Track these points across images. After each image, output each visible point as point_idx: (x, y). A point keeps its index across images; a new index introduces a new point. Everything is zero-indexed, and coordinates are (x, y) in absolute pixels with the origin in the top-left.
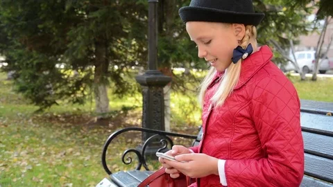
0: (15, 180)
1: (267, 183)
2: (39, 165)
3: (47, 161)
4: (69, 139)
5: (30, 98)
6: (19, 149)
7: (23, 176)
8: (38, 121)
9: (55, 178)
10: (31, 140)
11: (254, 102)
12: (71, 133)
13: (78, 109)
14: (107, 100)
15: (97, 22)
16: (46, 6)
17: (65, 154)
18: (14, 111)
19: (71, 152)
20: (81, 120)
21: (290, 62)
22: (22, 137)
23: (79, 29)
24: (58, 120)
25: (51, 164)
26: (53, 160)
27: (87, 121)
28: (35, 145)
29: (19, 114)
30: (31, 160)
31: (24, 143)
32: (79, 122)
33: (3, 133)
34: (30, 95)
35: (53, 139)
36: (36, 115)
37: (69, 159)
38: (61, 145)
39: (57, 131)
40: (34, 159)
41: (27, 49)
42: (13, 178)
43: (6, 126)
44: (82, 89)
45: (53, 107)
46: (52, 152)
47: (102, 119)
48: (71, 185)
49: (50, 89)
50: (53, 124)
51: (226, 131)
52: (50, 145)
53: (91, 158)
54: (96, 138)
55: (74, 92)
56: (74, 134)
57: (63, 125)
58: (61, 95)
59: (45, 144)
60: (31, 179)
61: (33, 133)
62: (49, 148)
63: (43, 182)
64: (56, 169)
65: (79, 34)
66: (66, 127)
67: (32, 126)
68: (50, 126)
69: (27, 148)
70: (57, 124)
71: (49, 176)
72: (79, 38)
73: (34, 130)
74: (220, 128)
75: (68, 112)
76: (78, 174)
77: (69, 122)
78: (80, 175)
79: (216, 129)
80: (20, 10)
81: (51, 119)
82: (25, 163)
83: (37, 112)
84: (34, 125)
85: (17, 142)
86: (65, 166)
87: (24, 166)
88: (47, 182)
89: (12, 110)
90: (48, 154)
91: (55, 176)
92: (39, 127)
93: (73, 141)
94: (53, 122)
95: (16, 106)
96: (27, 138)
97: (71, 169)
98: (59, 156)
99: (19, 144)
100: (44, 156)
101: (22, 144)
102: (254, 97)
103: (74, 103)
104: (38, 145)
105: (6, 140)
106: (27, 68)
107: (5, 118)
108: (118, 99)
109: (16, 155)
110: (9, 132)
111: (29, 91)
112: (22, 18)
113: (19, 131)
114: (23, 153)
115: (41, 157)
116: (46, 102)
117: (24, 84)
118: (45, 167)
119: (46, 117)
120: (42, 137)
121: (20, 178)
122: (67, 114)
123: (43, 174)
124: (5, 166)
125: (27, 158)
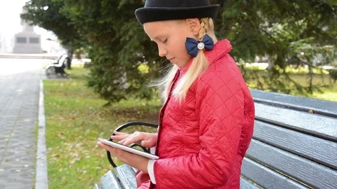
0: (61, 170)
2: (89, 157)
3: (97, 154)
5: (98, 92)
6: (77, 141)
7: (70, 166)
8: (106, 115)
9: (98, 170)
10: (91, 132)
13: (147, 105)
16: (106, 2)
18: (87, 105)
20: (147, 115)
22: (83, 130)
23: (131, 24)
24: (125, 114)
25: (100, 157)
26: (102, 153)
28: (91, 138)
29: (91, 108)
30: (83, 152)
31: (83, 135)
36: (105, 109)
40: (86, 151)
42: (59, 168)
43: (73, 119)
45: (122, 101)
49: (118, 84)
50: (118, 119)
58: (129, 90)
60: (76, 170)
61: (96, 127)
63: (86, 174)
65: (131, 29)
67: (98, 120)
68: (115, 121)
69: (84, 141)
70: (123, 119)
71: (93, 168)
72: (131, 33)
73: (98, 124)
75: (137, 107)
80: (83, 8)
81: (119, 113)
82: (76, 154)
83: (106, 105)
84: (100, 119)
85: (76, 135)
87: (75, 157)
88: (90, 173)
89: (86, 103)
91: (99, 168)
92: (105, 121)
94: (119, 116)
95: (91, 100)
96: (88, 131)
99: (78, 136)
100: (97, 148)
101: (80, 137)
102: (197, 91)
103: (142, 98)
104: (94, 138)
105: (68, 132)
107: (76, 111)
109: (71, 147)
110: (74, 124)
111: (96, 86)
112: (90, 16)
113: (83, 124)
114: (78, 145)
115: (94, 150)
116: (115, 97)
117: (93, 80)
118: (93, 159)
119: (115, 111)
120: (102, 131)
121: (66, 169)
122: (135, 109)
123: (88, 166)
124: (58, 156)
125: (80, 150)
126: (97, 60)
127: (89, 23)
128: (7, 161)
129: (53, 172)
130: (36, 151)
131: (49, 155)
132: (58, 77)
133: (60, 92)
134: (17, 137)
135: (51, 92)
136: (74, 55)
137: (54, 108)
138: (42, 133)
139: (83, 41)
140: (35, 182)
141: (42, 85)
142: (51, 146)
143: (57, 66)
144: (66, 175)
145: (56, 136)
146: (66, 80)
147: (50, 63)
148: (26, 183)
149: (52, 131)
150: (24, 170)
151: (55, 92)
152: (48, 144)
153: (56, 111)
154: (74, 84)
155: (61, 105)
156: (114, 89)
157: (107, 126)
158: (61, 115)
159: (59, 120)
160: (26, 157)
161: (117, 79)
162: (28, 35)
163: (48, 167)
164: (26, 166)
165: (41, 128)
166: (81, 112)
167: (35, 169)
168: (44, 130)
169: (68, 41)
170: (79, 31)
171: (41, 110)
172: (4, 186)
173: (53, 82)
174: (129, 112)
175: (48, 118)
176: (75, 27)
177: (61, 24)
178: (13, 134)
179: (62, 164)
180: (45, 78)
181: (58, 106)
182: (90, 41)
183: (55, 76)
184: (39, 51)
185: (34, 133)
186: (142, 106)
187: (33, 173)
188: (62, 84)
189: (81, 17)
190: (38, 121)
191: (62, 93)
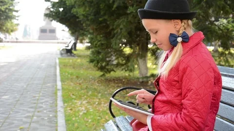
0: (74, 119)
2: (92, 110)
3: (97, 108)
5: (97, 66)
6: (83, 99)
7: (80, 117)
8: (101, 82)
9: (98, 120)
10: (92, 94)
13: (129, 75)
14: (147, 69)
15: (133, 15)
16: (103, 6)
20: (130, 82)
22: (87, 92)
23: (121, 20)
24: (114, 82)
25: (99, 110)
26: (101, 108)
28: (93, 97)
29: (91, 77)
30: (88, 107)
31: (87, 96)
34: (96, 65)
35: (106, 94)
36: (101, 78)
39: (111, 89)
40: (90, 106)
41: (95, 34)
42: (73, 117)
43: (80, 84)
44: (131, 61)
45: (112, 73)
46: (103, 103)
47: (142, 82)
52: (103, 98)
57: (117, 85)
58: (118, 65)
59: (100, 97)
60: (84, 119)
61: (95, 90)
62: (101, 100)
63: (91, 122)
64: (101, 114)
65: (122, 24)
67: (96, 85)
68: (108, 86)
69: (88, 100)
70: (113, 85)
71: (95, 118)
73: (96, 88)
75: (123, 77)
77: (121, 83)
81: (110, 80)
82: (83, 108)
83: (102, 76)
84: (98, 85)
85: (83, 95)
86: (107, 112)
87: (83, 110)
88: (93, 121)
89: (87, 74)
90: (100, 104)
91: (99, 118)
92: (101, 86)
94: (110, 83)
95: (91, 72)
96: (90, 93)
98: (106, 105)
100: (97, 105)
101: (85, 96)
102: (180, 69)
103: (126, 71)
104: (95, 98)
105: (77, 93)
106: (96, 47)
107: (81, 79)
109: (80, 103)
110: (81, 88)
111: (95, 62)
112: (92, 14)
113: (87, 88)
114: (84, 102)
115: (95, 106)
116: (108, 69)
117: (93, 58)
118: (95, 112)
119: (107, 79)
120: (100, 93)
121: (77, 118)
122: (121, 78)
123: (92, 117)
124: (71, 110)
125: (86, 105)
126: (96, 44)
127: (91, 19)
128: (38, 112)
129: (68, 120)
130: (57, 106)
131: (65, 108)
132: (68, 56)
134: (44, 96)
135: (64, 66)
136: (78, 41)
137: (66, 77)
138: (59, 94)
139: (86, 31)
140: (57, 126)
141: (57, 61)
142: (66, 102)
143: (68, 48)
144: (77, 122)
145: (69, 96)
146: (73, 58)
147: (63, 47)
148: (51, 127)
149: (66, 93)
150: (50, 118)
151: (67, 66)
152: (64, 102)
153: (68, 79)
154: (79, 60)
155: (71, 75)
156: (108, 65)
157: (102, 89)
158: (71, 81)
159: (70, 85)
160: (51, 110)
161: (109, 57)
162: (48, 28)
163: (65, 117)
164: (51, 115)
165: (59, 90)
167: (57, 117)
168: (61, 91)
169: (76, 31)
170: (84, 25)
171: (58, 78)
172: (37, 129)
173: (65, 59)
174: (117, 80)
175: (63, 83)
176: (82, 22)
177: (71, 20)
178: (41, 94)
179: (75, 115)
180: (60, 56)
181: (69, 76)
182: (91, 31)
183: (66, 55)
184: (55, 38)
185: (54, 93)
186: (126, 76)
187: (55, 120)
188: (71, 61)
189: (86, 15)
190: (56, 85)
191: (71, 67)
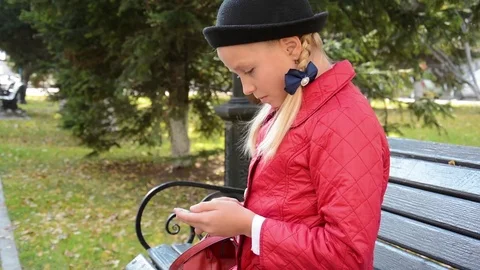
0: (40, 254)
1: (316, 264)
2: (78, 233)
3: (90, 229)
4: (128, 196)
5: (79, 136)
6: (56, 210)
7: (53, 248)
8: (91, 170)
9: (96, 252)
10: (74, 196)
11: (313, 145)
12: (133, 188)
13: (149, 154)
14: (187, 141)
15: (162, 29)
16: (95, 6)
17: (117, 218)
18: (60, 156)
19: (127, 216)
20: (151, 168)
21: (466, 85)
22: (62, 193)
23: (137, 39)
24: (119, 169)
25: (95, 232)
26: (98, 227)
27: (159, 171)
28: (77, 204)
29: (66, 160)
30: (69, 226)
31: (64, 201)
32: (148, 172)
33: (39, 187)
34: (79, 133)
35: (105, 196)
36: (89, 161)
37: (122, 224)
38: (114, 205)
39: (114, 186)
40: (73, 224)
41: (74, 68)
42: (38, 251)
43: (44, 177)
44: (153, 124)
45: (113, 150)
46: (101, 215)
47: (179, 168)
48: (117, 262)
49: (108, 124)
50: (110, 175)
51: (278, 187)
52: (99, 205)
53: (153, 224)
54: (167, 196)
55: (142, 129)
56: (137, 189)
57: (125, 176)
58: (124, 133)
59: (93, 204)
60: (63, 254)
61: (80, 188)
62: (97, 209)
63: (80, 258)
64: (101, 240)
65: (138, 46)
66: (128, 179)
67: (81, 178)
68: (106, 178)
69: (66, 210)
70: (117, 175)
71: (90, 249)
72: (138, 52)
73: (81, 183)
74: (269, 182)
75: (135, 158)
76: (131, 246)
77: (133, 171)
78: (133, 248)
79: (263, 183)
80: (59, 13)
81: (109, 167)
83: (90, 156)
84: (84, 176)
85: (53, 201)
86: (114, 234)
87: (57, 234)
88: (84, 257)
89: (57, 155)
90: (94, 218)
91: (98, 249)
92: (91, 179)
93: (132, 200)
94: (111, 171)
95: (64, 149)
96: (70, 194)
97: (121, 239)
98: (107, 221)
99: (56, 203)
100: (89, 220)
101: (60, 203)
102: (313, 138)
103: (141, 144)
104: (82, 205)
105: (39, 197)
106: (75, 95)
107: (45, 166)
108: (204, 138)
109: (49, 219)
110: (47, 185)
111: (76, 127)
112: (67, 25)
113: (60, 184)
114: (59, 216)
115: (84, 222)
116: (103, 143)
117: (71, 118)
118: (86, 236)
119: (103, 164)
120: (90, 194)
121: (47, 252)
122: (133, 161)
123: (81, 247)
124: (31, 234)
125: (64, 223)
126: (77, 90)
127: (66, 35)
129: (28, 258)
131: (16, 231)
132: (9, 115)
133: (16, 137)
135: (2, 137)
136: (30, 83)
137: (11, 161)
142: (17, 218)
143: (7, 98)
144: (49, 261)
145: (23, 203)
146: (21, 119)
149: (14, 196)
151: (7, 137)
152: (12, 216)
153: (14, 166)
155: (20, 156)
156: (104, 133)
157: (95, 186)
158: (23, 171)
159: (23, 179)
161: (106, 118)
163: (19, 250)
166: (53, 166)
169: (27, 62)
170: (49, 48)
175: (5, 176)
176: (44, 42)
177: (15, 37)
179: (41, 245)
181: (16, 158)
182: (65, 61)
183: (2, 113)
186: (142, 157)
188: (16, 126)
189: (53, 26)
191: (19, 139)
